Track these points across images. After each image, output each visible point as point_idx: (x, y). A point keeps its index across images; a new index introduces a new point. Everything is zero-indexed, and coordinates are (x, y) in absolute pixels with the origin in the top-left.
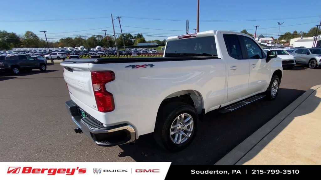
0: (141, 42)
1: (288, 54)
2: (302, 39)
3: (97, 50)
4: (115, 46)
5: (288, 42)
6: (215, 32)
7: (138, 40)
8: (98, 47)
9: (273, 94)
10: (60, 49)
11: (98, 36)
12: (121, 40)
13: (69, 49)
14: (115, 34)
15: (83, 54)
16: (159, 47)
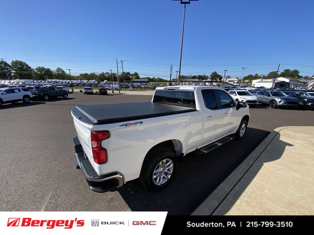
0: (136, 78)
1: (252, 95)
2: (262, 80)
3: (104, 83)
4: (117, 81)
5: (251, 82)
6: (195, 88)
7: (135, 77)
8: (105, 81)
9: (241, 135)
10: (79, 81)
11: (107, 73)
12: (122, 77)
13: (85, 81)
14: (118, 73)
15: (94, 86)
16: (149, 82)
